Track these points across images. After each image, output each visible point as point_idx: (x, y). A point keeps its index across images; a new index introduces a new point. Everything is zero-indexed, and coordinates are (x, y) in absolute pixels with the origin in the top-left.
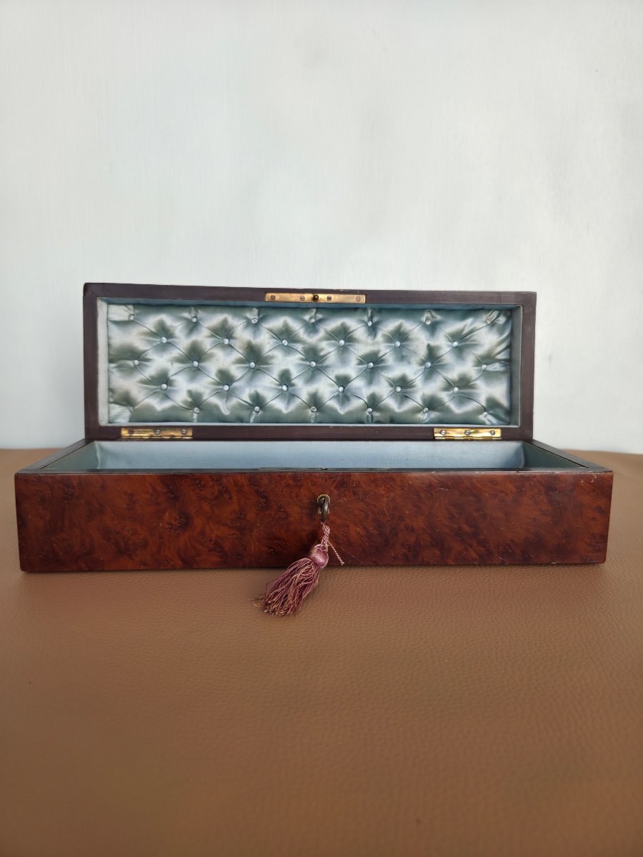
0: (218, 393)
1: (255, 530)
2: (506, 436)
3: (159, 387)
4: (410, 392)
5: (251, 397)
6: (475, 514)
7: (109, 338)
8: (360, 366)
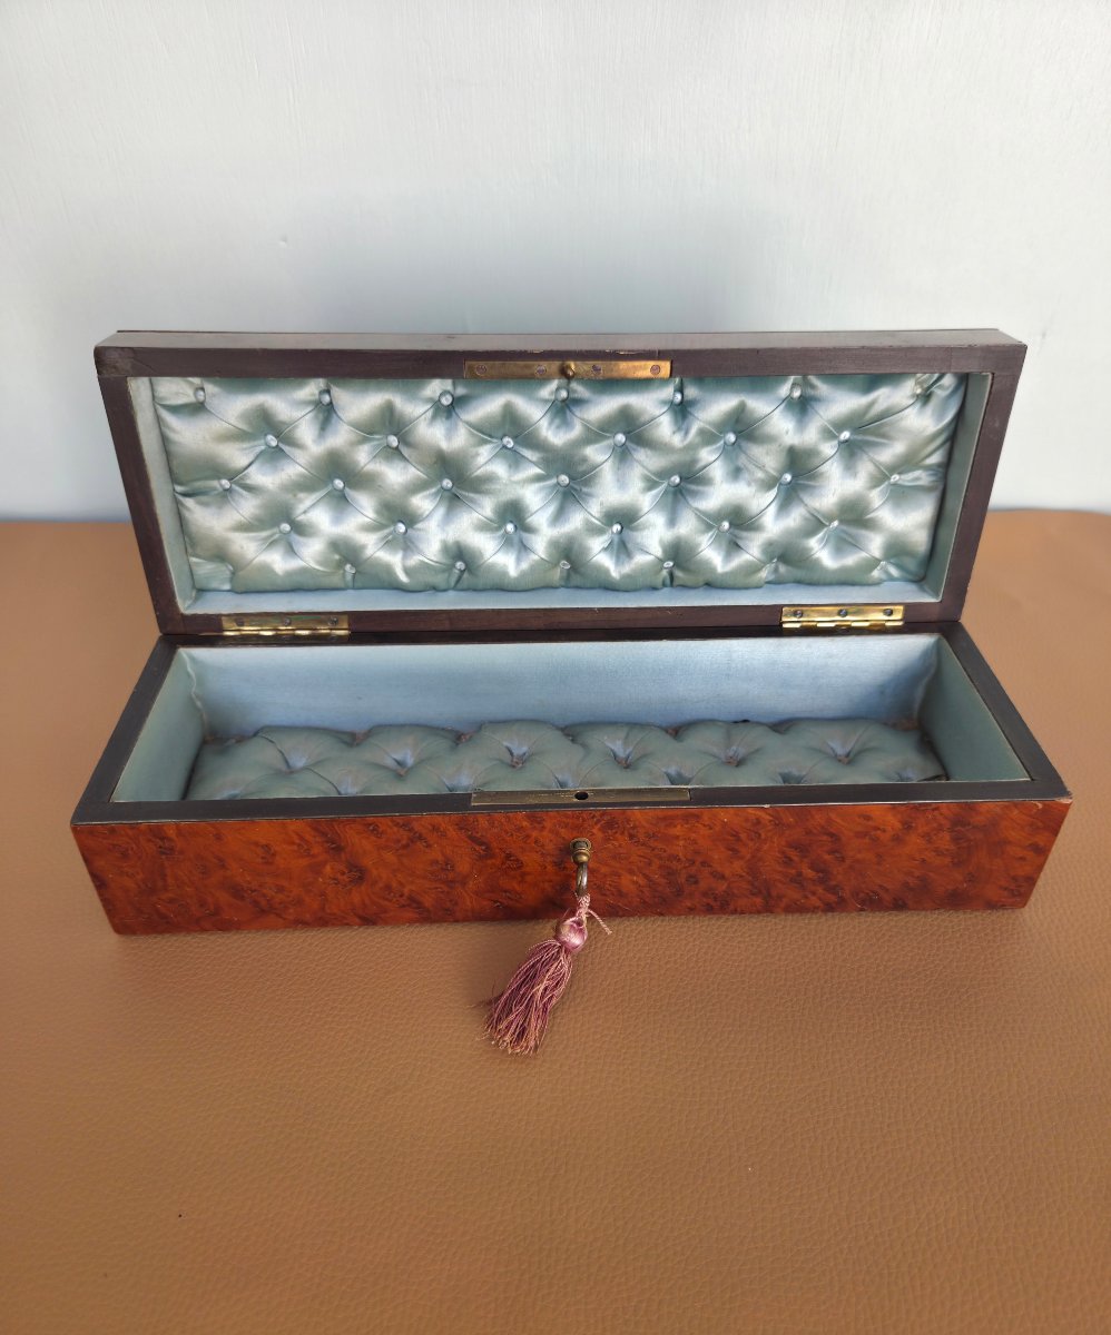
0: (389, 543)
1: (471, 883)
2: (914, 623)
3: (276, 530)
4: (746, 538)
5: (446, 549)
6: (826, 857)
7: (165, 441)
8: (654, 492)
